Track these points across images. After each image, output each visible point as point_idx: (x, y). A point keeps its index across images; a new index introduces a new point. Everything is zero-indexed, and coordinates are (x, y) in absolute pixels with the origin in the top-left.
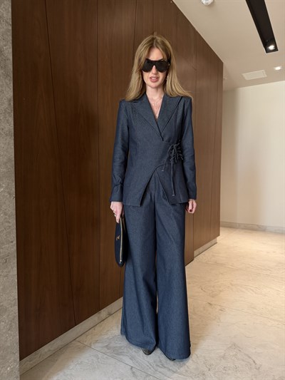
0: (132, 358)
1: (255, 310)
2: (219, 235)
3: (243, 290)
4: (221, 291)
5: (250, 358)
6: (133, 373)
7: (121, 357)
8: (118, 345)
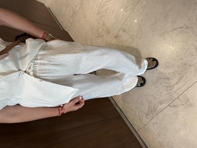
0: (161, 103)
1: (129, 8)
2: (43, 4)
3: (105, 8)
4: (104, 25)
5: (176, 29)
6: (174, 106)
7: (158, 109)
8: (147, 108)
